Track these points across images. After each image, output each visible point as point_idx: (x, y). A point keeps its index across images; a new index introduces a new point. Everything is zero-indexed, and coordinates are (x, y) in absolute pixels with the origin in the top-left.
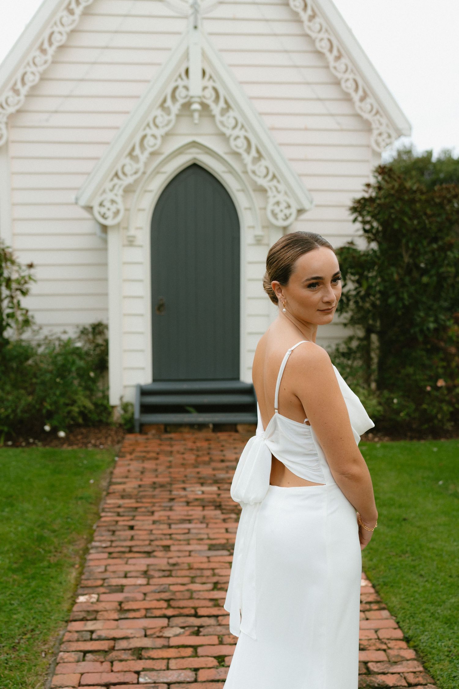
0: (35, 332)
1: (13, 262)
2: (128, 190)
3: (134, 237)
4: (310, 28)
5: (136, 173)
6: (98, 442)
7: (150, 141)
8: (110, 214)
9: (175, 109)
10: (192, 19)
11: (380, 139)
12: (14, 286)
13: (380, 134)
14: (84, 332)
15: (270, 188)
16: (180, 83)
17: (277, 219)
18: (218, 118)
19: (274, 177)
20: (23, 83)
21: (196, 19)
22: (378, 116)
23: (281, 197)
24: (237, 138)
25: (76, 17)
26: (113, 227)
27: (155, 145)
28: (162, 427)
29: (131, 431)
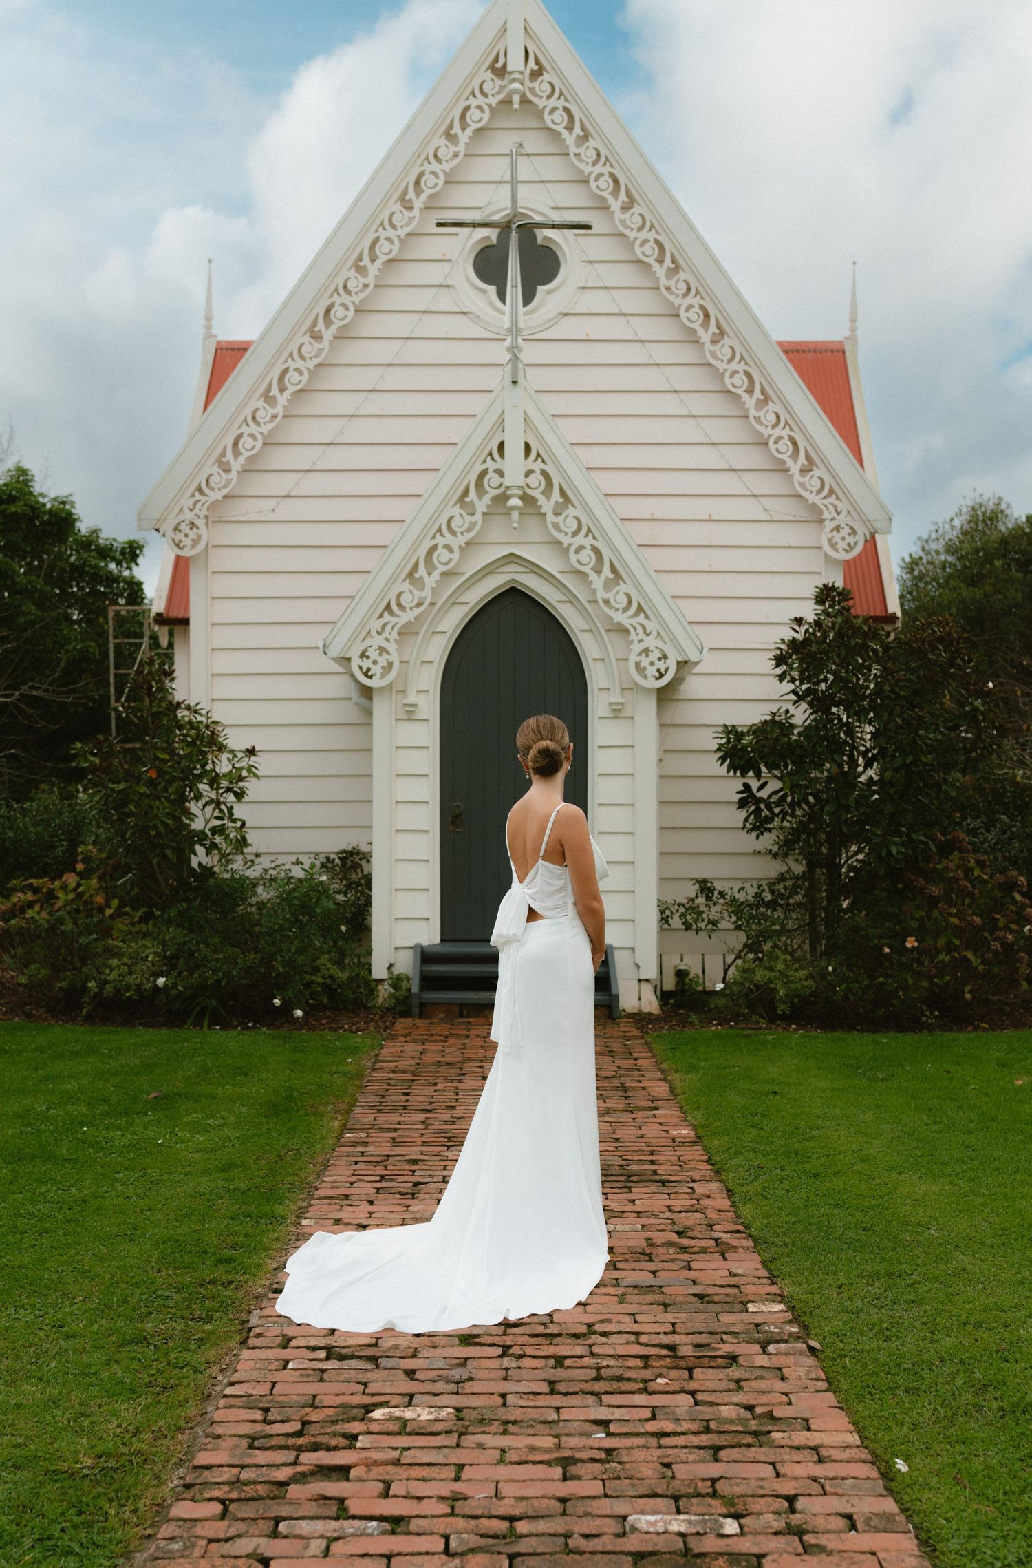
0: (250, 864)
1: (221, 748)
2: (406, 632)
3: (414, 705)
4: (713, 354)
5: (419, 604)
6: (354, 1028)
7: (442, 555)
8: (376, 670)
9: (482, 505)
10: (509, 368)
11: (837, 537)
12: (225, 783)
13: (838, 529)
14: (327, 865)
15: (635, 629)
16: (490, 465)
17: (645, 677)
18: (550, 518)
19: (640, 609)
20: (236, 453)
21: (515, 371)
22: (833, 499)
23: (650, 642)
24: (580, 549)
25: (325, 344)
26: (381, 689)
27: (450, 560)
28: (456, 1008)
29: (406, 1014)
